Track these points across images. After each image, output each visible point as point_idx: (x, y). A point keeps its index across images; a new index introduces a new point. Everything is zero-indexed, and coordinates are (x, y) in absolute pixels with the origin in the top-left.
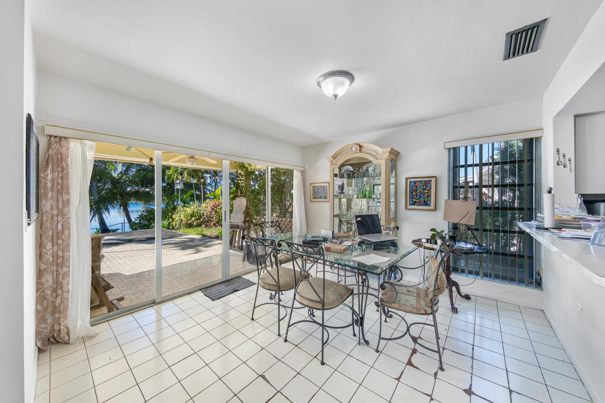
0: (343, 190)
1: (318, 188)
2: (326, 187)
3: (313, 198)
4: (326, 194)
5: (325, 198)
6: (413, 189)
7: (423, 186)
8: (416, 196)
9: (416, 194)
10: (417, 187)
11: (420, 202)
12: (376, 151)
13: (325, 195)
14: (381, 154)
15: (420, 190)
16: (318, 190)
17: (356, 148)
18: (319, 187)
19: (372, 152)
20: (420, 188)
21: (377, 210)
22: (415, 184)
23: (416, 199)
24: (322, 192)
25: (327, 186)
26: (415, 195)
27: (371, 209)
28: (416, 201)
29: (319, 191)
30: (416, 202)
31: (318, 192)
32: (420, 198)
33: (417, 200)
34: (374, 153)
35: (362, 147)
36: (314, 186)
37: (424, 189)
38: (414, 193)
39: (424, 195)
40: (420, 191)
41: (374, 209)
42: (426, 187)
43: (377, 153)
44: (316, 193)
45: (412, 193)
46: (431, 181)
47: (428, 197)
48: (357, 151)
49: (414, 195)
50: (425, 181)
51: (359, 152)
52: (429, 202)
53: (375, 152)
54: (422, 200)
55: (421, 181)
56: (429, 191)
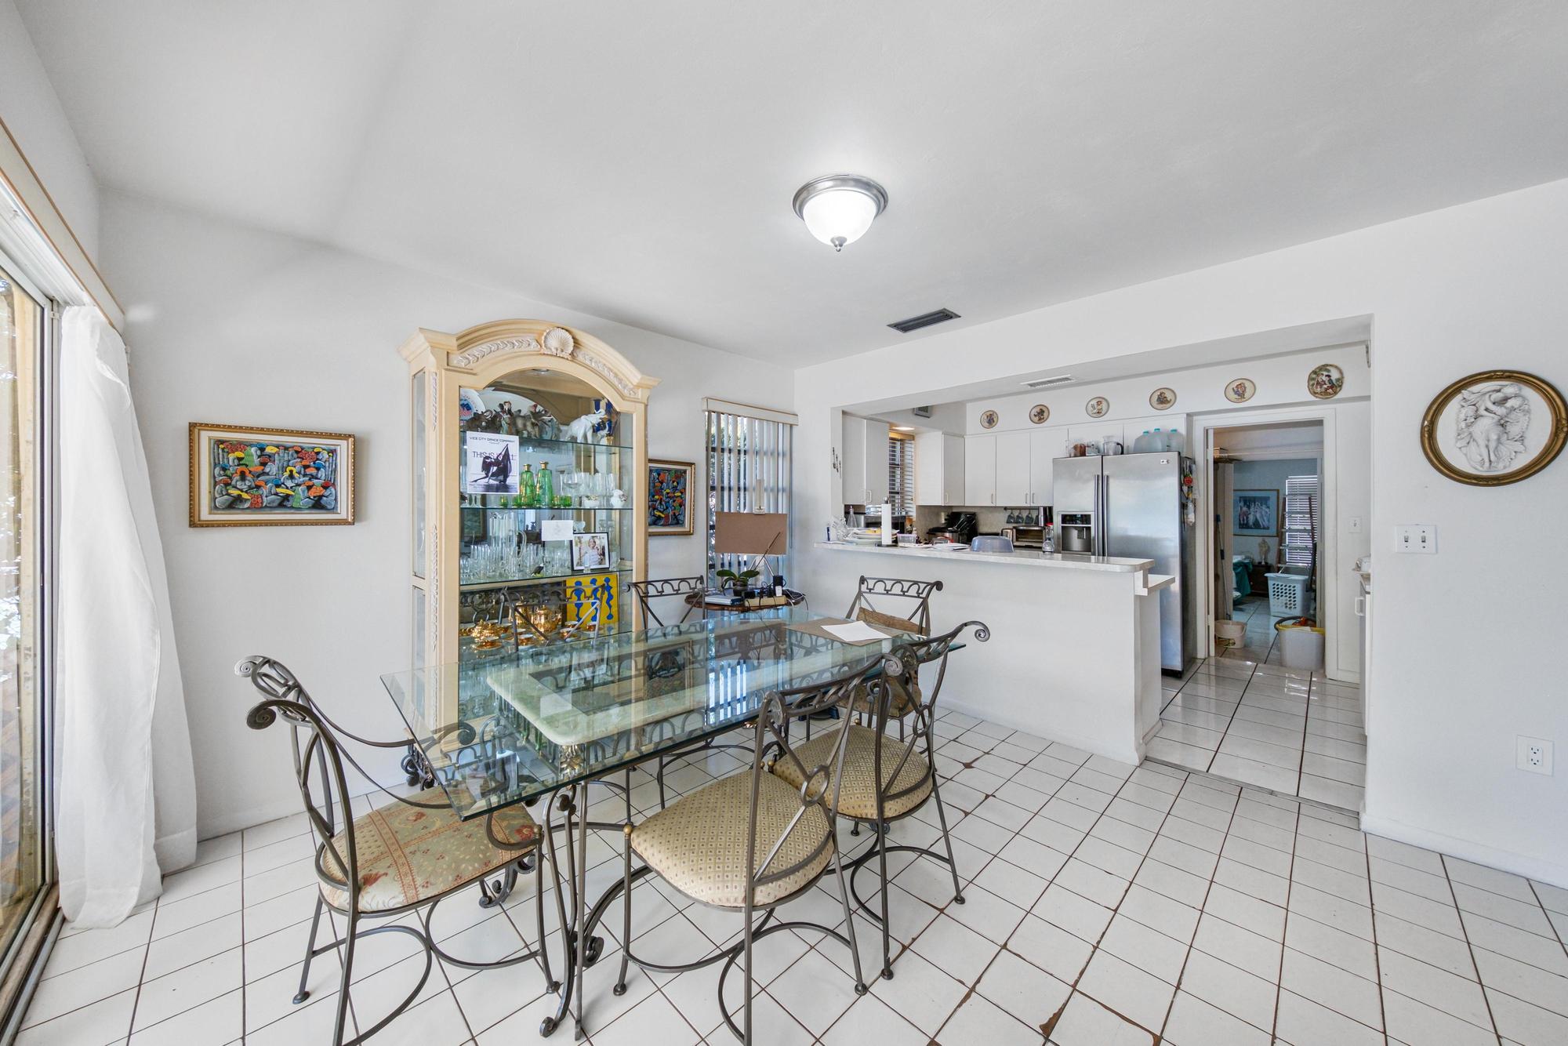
0: (506, 477)
1: (265, 459)
2: (325, 455)
3: (214, 508)
4: (325, 487)
5: (318, 505)
6: (654, 487)
7: (673, 482)
8: (661, 503)
9: (661, 499)
10: (662, 483)
11: (667, 516)
12: (618, 373)
13: (317, 491)
14: (632, 387)
15: (668, 491)
16: (264, 464)
17: (564, 344)
18: (269, 450)
19: (606, 373)
20: (668, 484)
21: (598, 542)
22: (659, 475)
23: (660, 511)
24: (291, 476)
25: (332, 452)
26: (658, 502)
27: (580, 542)
28: (659, 516)
29: (272, 468)
30: (659, 518)
31: (264, 473)
32: (667, 508)
33: (662, 512)
34: (612, 377)
35: (579, 348)
36: (222, 442)
37: (675, 489)
38: (657, 497)
39: (674, 501)
40: (668, 493)
41: (589, 541)
42: (678, 483)
43: (620, 381)
44: (243, 477)
45: (653, 496)
46: (685, 472)
47: (681, 506)
48: (562, 351)
49: (656, 501)
50: (676, 471)
51: (569, 357)
52: (681, 517)
53: (616, 375)
54: (671, 513)
55: (669, 470)
56: (682, 493)
